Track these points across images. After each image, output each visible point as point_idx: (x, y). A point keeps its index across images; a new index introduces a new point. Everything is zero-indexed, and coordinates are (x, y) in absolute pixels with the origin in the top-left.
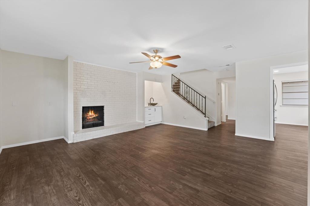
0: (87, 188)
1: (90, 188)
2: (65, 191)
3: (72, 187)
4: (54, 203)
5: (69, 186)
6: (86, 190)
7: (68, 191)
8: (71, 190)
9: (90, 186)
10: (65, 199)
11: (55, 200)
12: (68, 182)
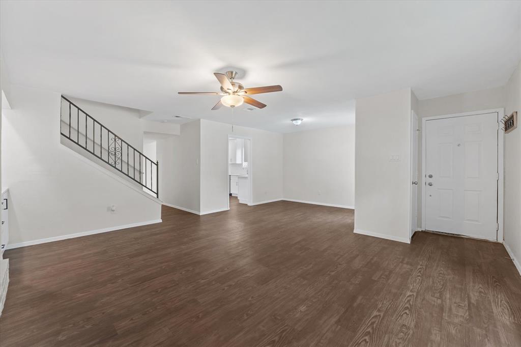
0: (384, 309)
1: (382, 307)
2: (414, 333)
3: (399, 328)
4: (439, 331)
5: (402, 334)
6: (387, 309)
7: (408, 328)
8: (404, 325)
9: (377, 308)
10: (422, 324)
11: (436, 335)
12: (396, 342)
